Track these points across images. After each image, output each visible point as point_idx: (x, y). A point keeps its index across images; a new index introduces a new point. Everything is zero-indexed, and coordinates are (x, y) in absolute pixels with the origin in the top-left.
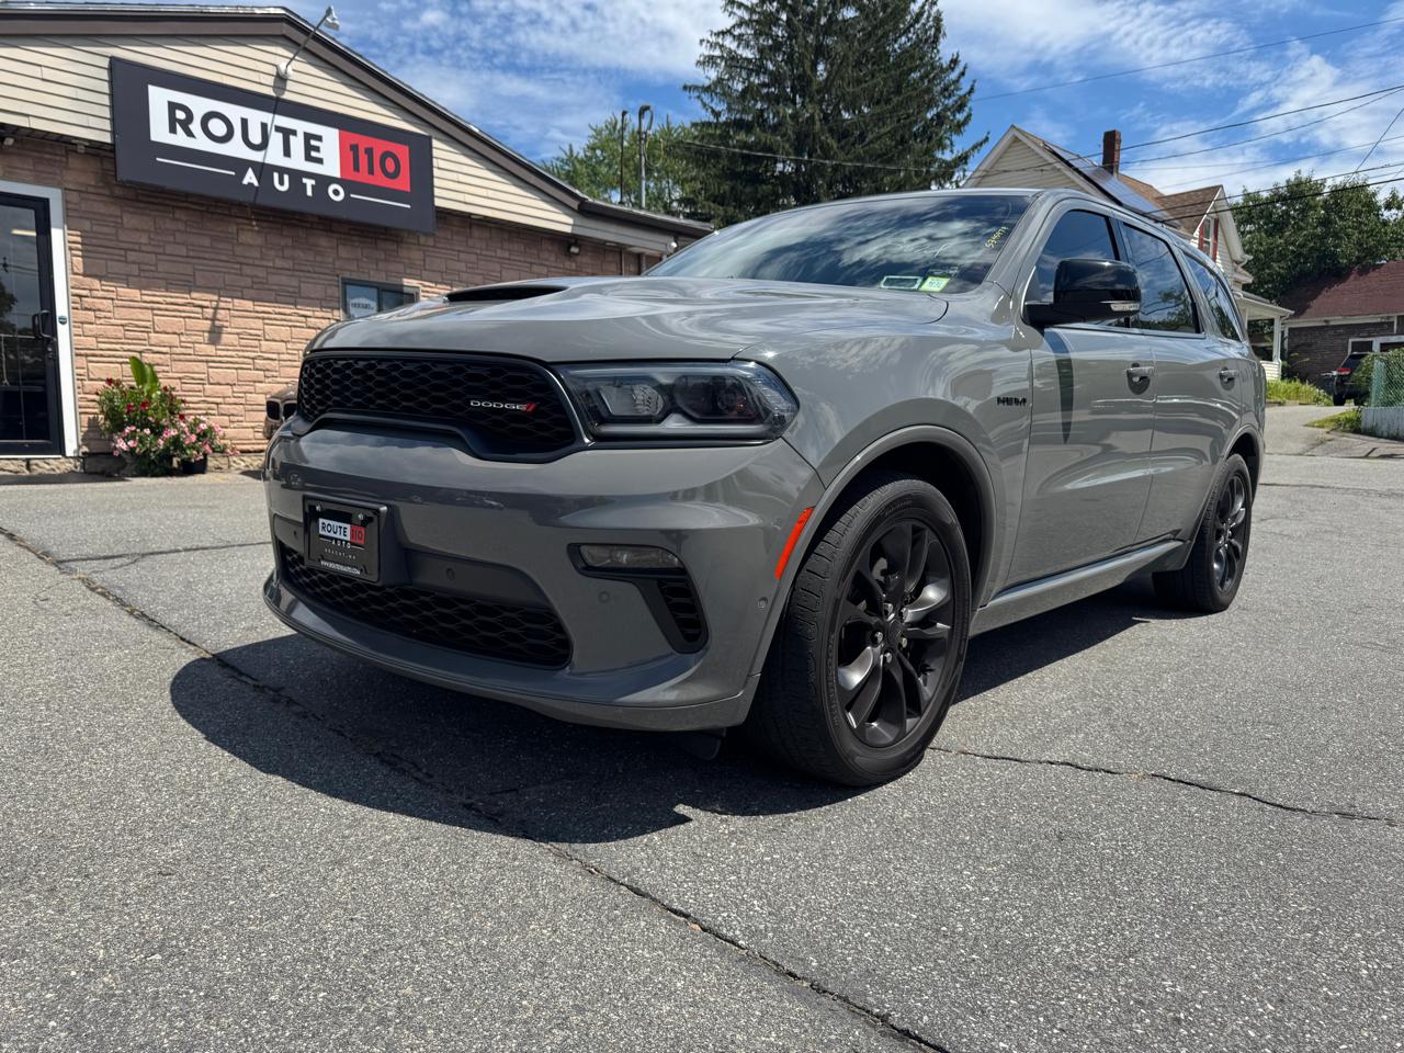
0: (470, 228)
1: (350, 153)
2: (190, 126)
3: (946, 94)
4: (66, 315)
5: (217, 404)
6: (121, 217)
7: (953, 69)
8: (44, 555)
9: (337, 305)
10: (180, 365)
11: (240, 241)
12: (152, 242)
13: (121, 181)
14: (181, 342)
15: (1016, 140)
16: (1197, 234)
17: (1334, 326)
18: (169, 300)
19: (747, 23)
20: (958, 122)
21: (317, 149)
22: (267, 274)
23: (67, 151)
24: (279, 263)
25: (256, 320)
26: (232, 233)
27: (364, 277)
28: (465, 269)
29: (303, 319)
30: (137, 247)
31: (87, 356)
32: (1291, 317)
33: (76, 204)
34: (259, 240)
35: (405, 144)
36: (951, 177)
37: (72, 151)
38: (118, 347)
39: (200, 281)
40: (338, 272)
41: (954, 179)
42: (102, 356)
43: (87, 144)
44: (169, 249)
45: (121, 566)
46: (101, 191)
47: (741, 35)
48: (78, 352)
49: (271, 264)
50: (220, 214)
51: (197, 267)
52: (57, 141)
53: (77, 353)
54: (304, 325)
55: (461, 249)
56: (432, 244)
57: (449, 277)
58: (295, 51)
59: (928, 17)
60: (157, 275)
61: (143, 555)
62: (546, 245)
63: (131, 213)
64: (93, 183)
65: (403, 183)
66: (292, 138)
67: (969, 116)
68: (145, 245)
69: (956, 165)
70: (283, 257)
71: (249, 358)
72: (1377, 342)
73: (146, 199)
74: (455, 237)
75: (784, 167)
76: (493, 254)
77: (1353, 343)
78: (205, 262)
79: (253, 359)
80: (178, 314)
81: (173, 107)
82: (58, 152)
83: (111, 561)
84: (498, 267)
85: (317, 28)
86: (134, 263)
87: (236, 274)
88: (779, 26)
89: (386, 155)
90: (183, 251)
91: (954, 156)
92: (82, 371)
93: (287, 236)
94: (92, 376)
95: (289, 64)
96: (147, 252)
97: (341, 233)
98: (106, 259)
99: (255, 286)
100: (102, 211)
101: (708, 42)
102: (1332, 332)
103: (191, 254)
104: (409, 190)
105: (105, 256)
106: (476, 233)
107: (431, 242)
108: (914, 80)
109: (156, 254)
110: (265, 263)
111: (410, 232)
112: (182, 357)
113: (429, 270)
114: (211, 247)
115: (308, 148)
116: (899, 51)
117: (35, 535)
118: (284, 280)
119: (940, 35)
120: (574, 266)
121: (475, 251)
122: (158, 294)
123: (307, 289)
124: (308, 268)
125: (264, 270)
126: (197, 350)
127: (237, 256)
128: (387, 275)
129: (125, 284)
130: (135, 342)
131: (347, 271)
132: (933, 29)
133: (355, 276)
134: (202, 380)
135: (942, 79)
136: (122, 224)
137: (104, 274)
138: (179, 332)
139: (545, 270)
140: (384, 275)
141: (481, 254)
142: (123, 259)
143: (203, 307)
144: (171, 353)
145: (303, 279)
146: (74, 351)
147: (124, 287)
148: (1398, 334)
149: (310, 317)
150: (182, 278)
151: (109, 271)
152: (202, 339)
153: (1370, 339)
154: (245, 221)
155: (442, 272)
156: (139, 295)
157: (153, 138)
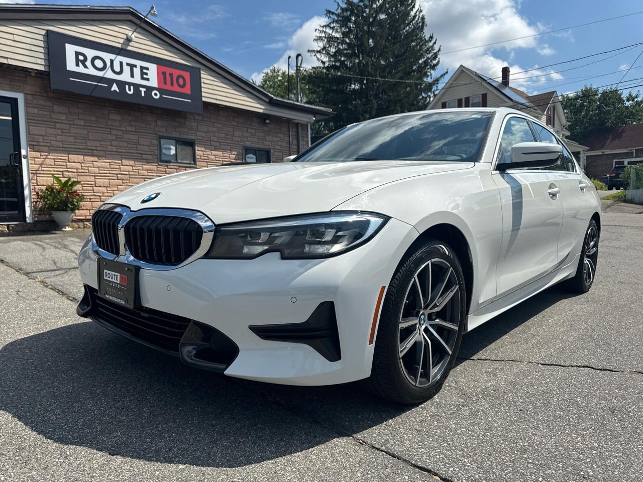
0: (218, 111)
1: (162, 76)
3: (428, 52)
4: (26, 154)
5: (100, 196)
6: (53, 107)
7: (431, 41)
8: (19, 270)
9: (156, 148)
11: (110, 118)
12: (68, 119)
13: (53, 90)
14: (82, 167)
15: (462, 71)
16: (545, 113)
17: (607, 155)
18: (76, 147)
19: (337, 22)
20: (434, 64)
21: (146, 74)
22: (124, 133)
23: (27, 75)
24: (129, 128)
25: (118, 156)
26: (107, 115)
27: (169, 135)
28: (216, 131)
29: (140, 155)
30: (60, 121)
31: (36, 174)
32: (588, 150)
33: (30, 101)
34: (119, 118)
35: (188, 71)
36: (431, 90)
37: (29, 75)
38: (52, 169)
39: (90, 138)
40: (157, 132)
41: (433, 90)
42: (43, 174)
43: (36, 72)
44: (76, 122)
45: (59, 275)
46: (43, 94)
47: (334, 27)
48: (32, 172)
49: (125, 129)
50: (100, 105)
51: (89, 130)
52: (21, 70)
54: (140, 158)
55: (215, 121)
56: (201, 119)
57: (210, 135)
58: (135, 28)
59: (419, 18)
60: (70, 134)
61: (70, 269)
62: (254, 119)
63: (57, 105)
64: (39, 91)
65: (187, 90)
66: (134, 68)
67: (439, 61)
68: (64, 120)
69: (434, 84)
70: (131, 125)
71: (115, 174)
73: (65, 98)
74: (212, 116)
75: (355, 86)
77: (615, 162)
78: (93, 128)
79: (117, 174)
80: (81, 153)
81: (77, 54)
82: (22, 76)
83: (54, 272)
84: (232, 130)
85: (146, 17)
86: (58, 129)
87: (108, 134)
88: (351, 22)
89: (179, 77)
90: (82, 123)
91: (432, 80)
92: (35, 181)
93: (132, 116)
94: (39, 184)
95: (133, 33)
96: (66, 124)
97: (158, 114)
98: (45, 127)
99: (117, 140)
100: (43, 104)
101: (319, 30)
102: (606, 157)
103: (87, 124)
104: (190, 93)
105: (45, 126)
106: (221, 113)
107: (200, 118)
108: (413, 46)
109: (70, 124)
110: (122, 129)
111: (190, 113)
112: (83, 174)
113: (199, 131)
114: (96, 121)
115: (142, 74)
116: (406, 33)
117: (15, 260)
118: (131, 136)
119: (425, 26)
120: (267, 129)
121: (220, 122)
122: (71, 143)
123: (142, 141)
124: (142, 131)
125: (122, 132)
126: (90, 170)
127: (109, 125)
128: (180, 134)
129: (55, 139)
130: (60, 167)
131: (160, 132)
132: (421, 23)
133: (165, 134)
134: (92, 185)
135: (426, 46)
136: (53, 110)
137: (45, 134)
138: (80, 162)
139: (254, 131)
140: (178, 134)
141: (224, 124)
142: (54, 127)
143: (92, 150)
144: (77, 172)
145: (140, 136)
146: (30, 172)
147: (54, 141)
148: (635, 157)
149: (144, 154)
150: (83, 136)
151: (48, 132)
152: (92, 165)
153: (623, 160)
154: (112, 109)
155: (205, 132)
156: (61, 144)
157: (68, 69)
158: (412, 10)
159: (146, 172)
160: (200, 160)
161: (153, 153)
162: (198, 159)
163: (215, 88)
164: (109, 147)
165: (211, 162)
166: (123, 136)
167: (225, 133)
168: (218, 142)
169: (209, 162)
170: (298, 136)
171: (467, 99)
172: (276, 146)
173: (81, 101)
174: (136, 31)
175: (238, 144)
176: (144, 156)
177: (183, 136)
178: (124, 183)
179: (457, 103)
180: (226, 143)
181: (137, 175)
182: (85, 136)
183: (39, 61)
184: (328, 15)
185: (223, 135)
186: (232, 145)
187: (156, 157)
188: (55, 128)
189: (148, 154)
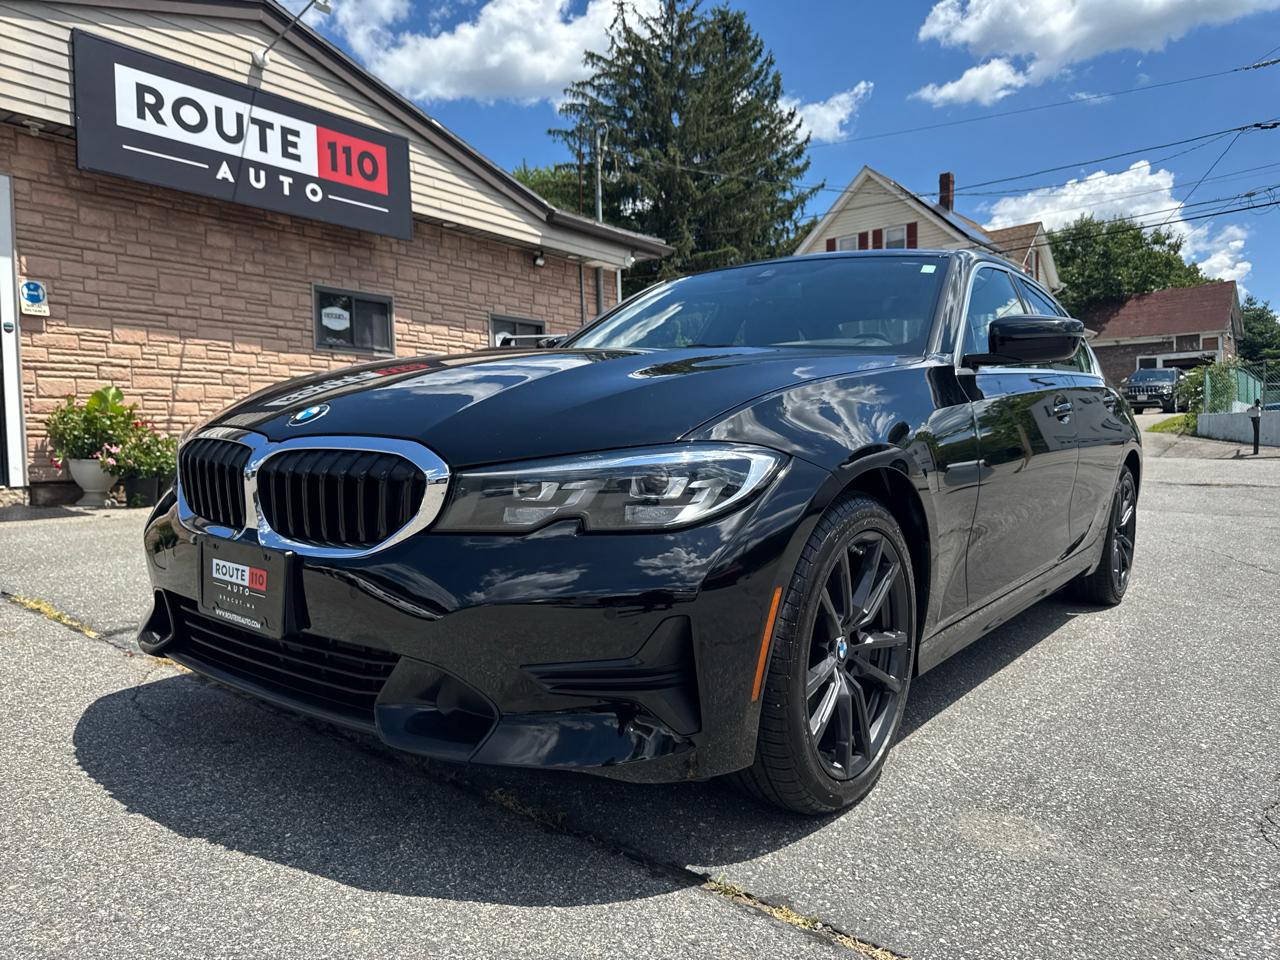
0: (441, 237)
1: (327, 150)
2: (160, 112)
3: (785, 143)
4: (12, 321)
5: (183, 423)
6: (77, 212)
7: (790, 122)
9: (309, 315)
10: (142, 380)
11: (208, 242)
12: (113, 242)
13: (83, 170)
14: (143, 353)
15: (869, 179)
16: (1024, 264)
17: (1123, 346)
18: (128, 306)
19: (606, 74)
20: (798, 167)
21: (294, 145)
22: (238, 279)
23: (17, 134)
24: (249, 268)
25: (225, 331)
26: (201, 234)
27: (337, 286)
28: (436, 279)
29: (274, 330)
30: (95, 246)
31: (35, 369)
32: (1093, 338)
33: (25, 194)
34: (228, 242)
35: (384, 145)
37: (20, 133)
38: (72, 359)
39: (162, 288)
40: (310, 280)
42: (53, 369)
43: (42, 126)
44: (131, 249)
46: (55, 181)
47: (600, 86)
48: (26, 364)
49: (241, 269)
50: (185, 212)
51: (161, 270)
53: (24, 366)
54: (275, 336)
55: (433, 258)
56: (405, 252)
57: (422, 287)
58: (272, 40)
59: (767, 76)
60: (116, 277)
62: (514, 257)
63: (88, 207)
64: (47, 172)
65: (381, 186)
67: (808, 164)
68: (105, 243)
69: (795, 208)
70: (254, 262)
71: (217, 371)
72: (1160, 359)
73: (108, 193)
74: (427, 246)
75: (643, 205)
76: (463, 264)
77: (1140, 360)
78: (169, 264)
79: (222, 373)
80: (141, 322)
81: (142, 90)
82: (6, 135)
84: (467, 278)
85: (298, 19)
86: (91, 264)
87: (204, 279)
89: (364, 155)
90: (146, 252)
91: (794, 198)
92: (30, 387)
93: (257, 239)
94: (42, 393)
95: (266, 52)
96: (107, 252)
97: (313, 238)
98: (58, 259)
99: (224, 293)
100: (55, 204)
101: (571, 91)
102: (1122, 351)
103: (155, 255)
105: (59, 255)
106: (447, 242)
107: (403, 250)
108: (756, 129)
109: (116, 254)
110: (235, 268)
111: (381, 236)
112: (145, 371)
113: (400, 280)
114: (178, 248)
115: (286, 144)
116: (741, 104)
118: (255, 287)
119: (779, 92)
120: (538, 279)
121: (443, 260)
122: (118, 299)
123: (279, 297)
124: (282, 275)
125: (234, 275)
126: (160, 362)
127: (206, 259)
128: (360, 284)
129: (80, 287)
130: (91, 353)
131: (320, 277)
132: (772, 87)
133: (328, 284)
134: (166, 396)
135: (780, 130)
136: (78, 219)
137: (57, 275)
138: (141, 342)
139: (511, 282)
140: (357, 284)
141: (452, 265)
142: (79, 258)
143: (167, 315)
144: (132, 367)
145: (274, 286)
146: (22, 363)
147: (80, 291)
148: (1177, 352)
149: (281, 327)
150: (145, 282)
151: (63, 272)
152: (165, 351)
153: (1154, 357)
154: (214, 221)
155: (414, 282)
156: (96, 298)
157: (119, 123)
158: (754, 59)
159: (286, 367)
160: (402, 343)
161: (301, 326)
162: (398, 340)
163: (438, 184)
164: (205, 311)
165: (425, 348)
166: (236, 284)
167: (454, 286)
168: (438, 303)
169: (420, 348)
170: (598, 295)
171: (878, 234)
172: (556, 316)
173: (144, 200)
174: (275, 47)
175: (480, 310)
176: (283, 332)
177: (367, 290)
178: (238, 393)
179: (857, 241)
180: (454, 306)
181: (266, 375)
182: (152, 282)
183: (52, 101)
184: (589, 61)
185: (449, 290)
186: (466, 310)
187: (310, 334)
188: (82, 262)
189: (291, 328)
